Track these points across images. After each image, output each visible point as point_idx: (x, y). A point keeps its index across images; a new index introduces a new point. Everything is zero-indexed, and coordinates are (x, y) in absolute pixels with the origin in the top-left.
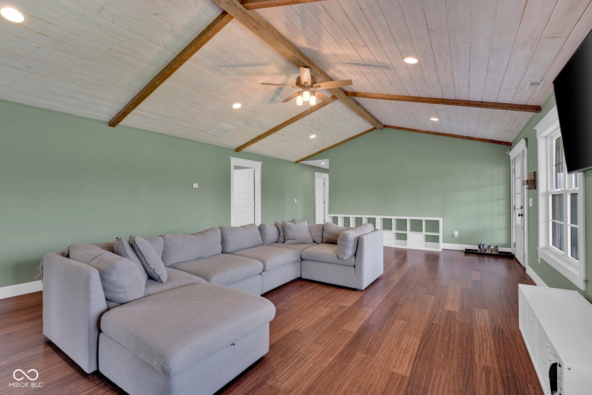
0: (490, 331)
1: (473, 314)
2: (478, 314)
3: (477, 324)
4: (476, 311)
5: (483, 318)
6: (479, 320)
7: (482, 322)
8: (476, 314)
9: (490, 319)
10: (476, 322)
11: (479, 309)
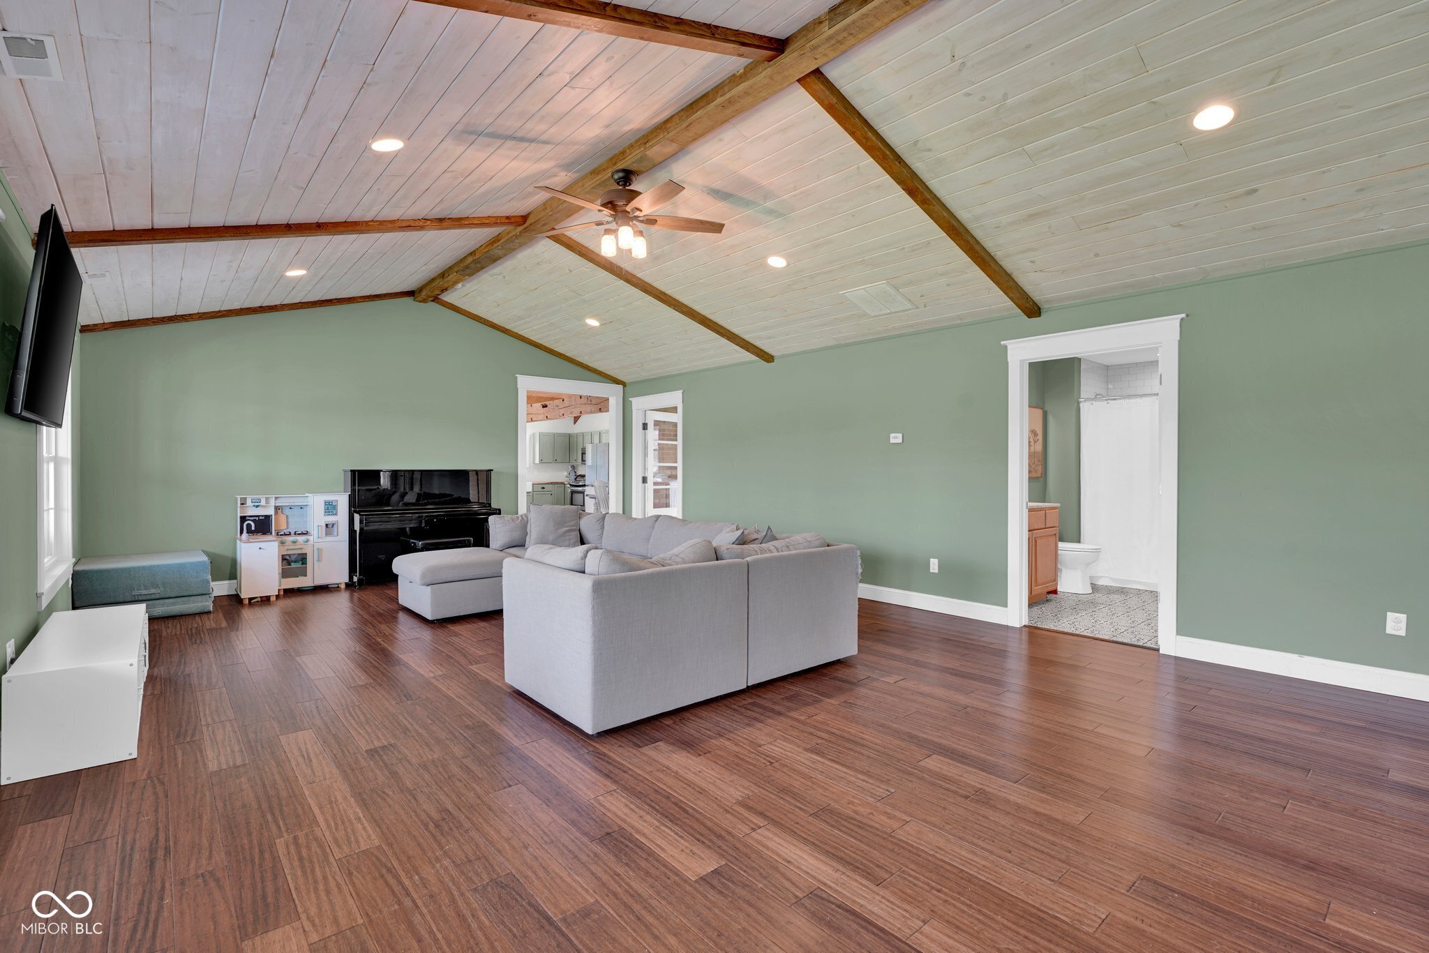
0: (204, 729)
1: (243, 747)
2: (233, 751)
3: (230, 729)
4: (238, 755)
5: (220, 746)
6: (226, 739)
7: (219, 737)
8: (236, 748)
9: (201, 751)
10: (235, 732)
11: (231, 764)
